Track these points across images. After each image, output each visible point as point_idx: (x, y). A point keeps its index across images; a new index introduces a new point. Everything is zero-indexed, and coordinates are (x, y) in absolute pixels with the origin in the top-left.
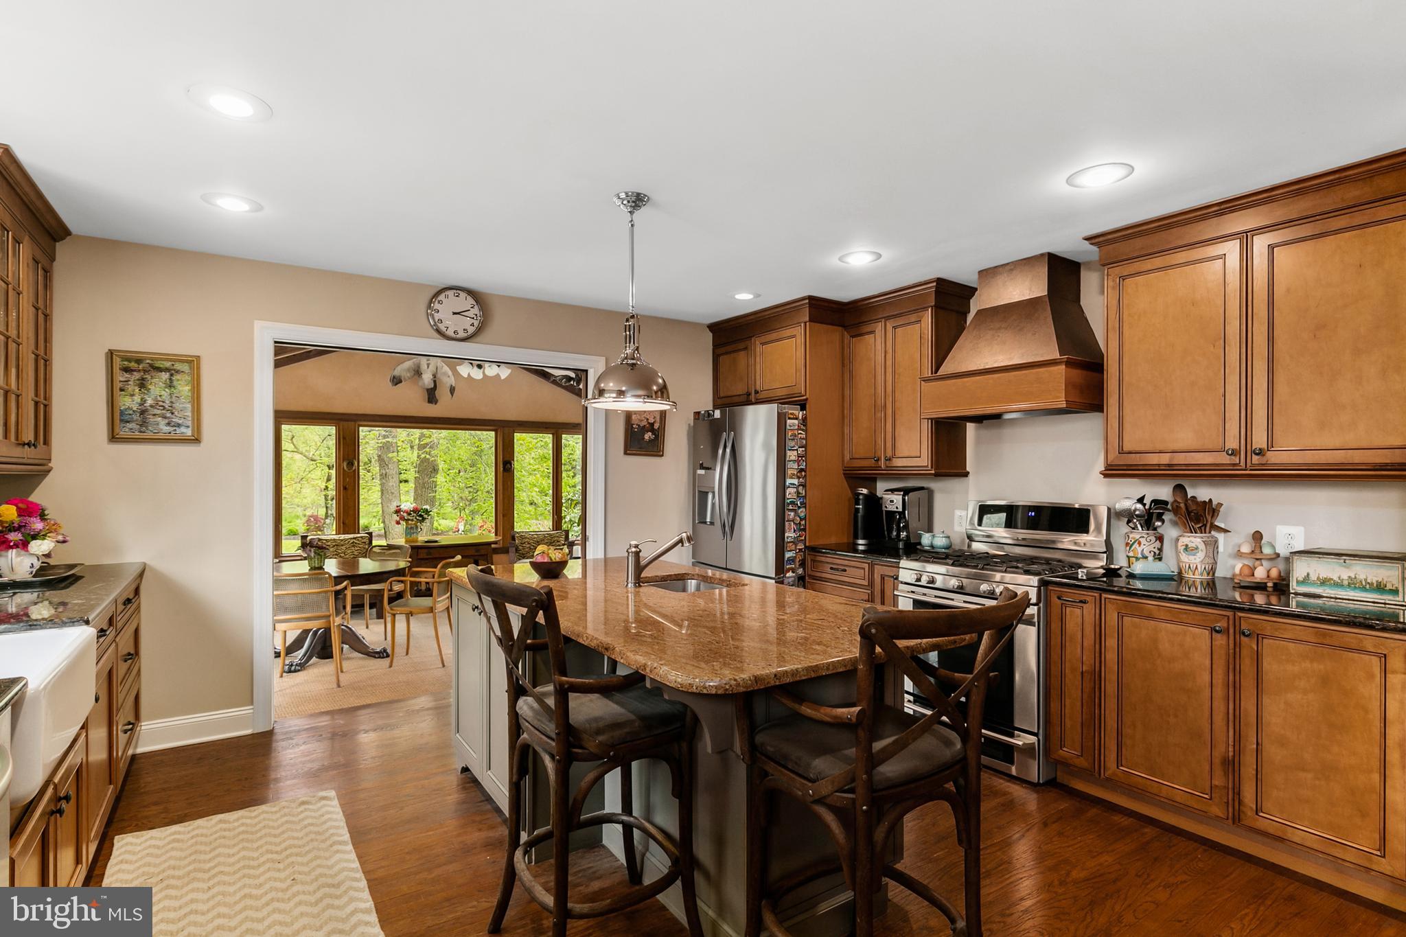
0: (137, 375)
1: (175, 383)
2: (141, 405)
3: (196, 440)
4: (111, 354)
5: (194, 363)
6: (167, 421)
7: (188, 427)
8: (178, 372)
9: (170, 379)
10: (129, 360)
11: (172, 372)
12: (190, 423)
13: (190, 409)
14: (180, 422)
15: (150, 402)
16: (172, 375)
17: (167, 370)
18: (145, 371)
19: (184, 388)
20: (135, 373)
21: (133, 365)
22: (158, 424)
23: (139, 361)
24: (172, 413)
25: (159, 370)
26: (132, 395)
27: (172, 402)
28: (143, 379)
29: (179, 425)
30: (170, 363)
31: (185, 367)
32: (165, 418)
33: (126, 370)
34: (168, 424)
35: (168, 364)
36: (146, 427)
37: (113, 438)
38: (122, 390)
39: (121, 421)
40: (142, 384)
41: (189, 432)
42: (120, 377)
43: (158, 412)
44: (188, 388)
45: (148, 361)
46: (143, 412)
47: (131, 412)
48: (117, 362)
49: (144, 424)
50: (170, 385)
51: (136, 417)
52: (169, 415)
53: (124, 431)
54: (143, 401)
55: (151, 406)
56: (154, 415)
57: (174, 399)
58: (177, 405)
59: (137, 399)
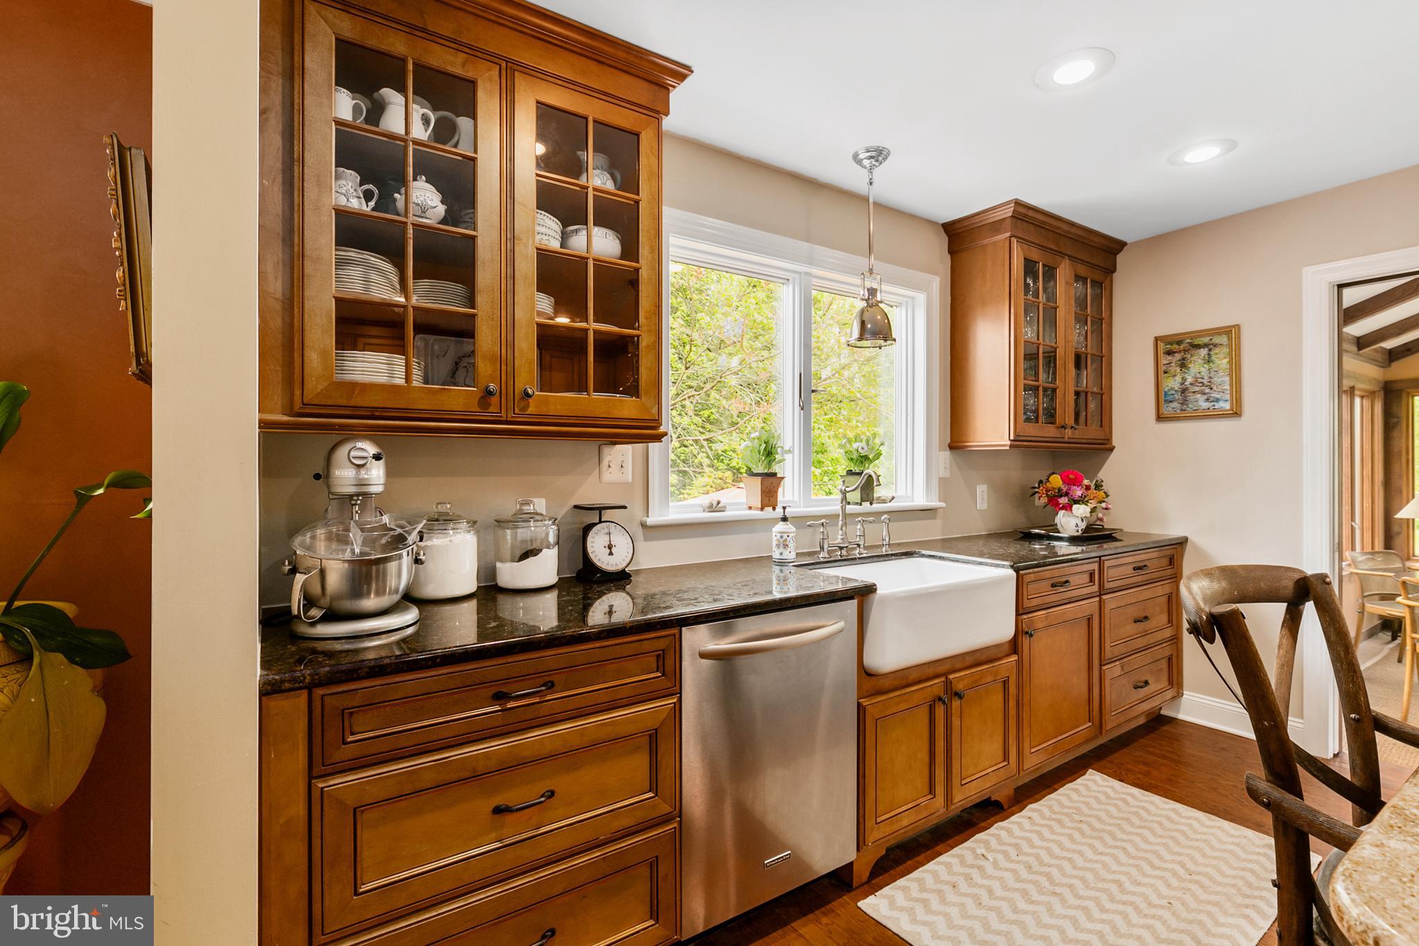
0: (1178, 356)
1: (1214, 358)
2: (1182, 384)
3: (1236, 413)
4: (1157, 339)
5: (1232, 333)
6: (1206, 397)
7: (1227, 401)
8: (1215, 345)
9: (1209, 354)
10: (1172, 344)
11: (1210, 346)
12: (1228, 397)
13: (1228, 382)
14: (1219, 396)
15: (1190, 380)
16: (1210, 350)
17: (1205, 345)
18: (1185, 351)
19: (1222, 361)
20: (1176, 355)
21: (1175, 347)
22: (1197, 401)
23: (1179, 343)
24: (1211, 389)
25: (1198, 347)
26: (1175, 376)
27: (1210, 378)
28: (1184, 359)
29: (1217, 400)
30: (1208, 338)
31: (1223, 339)
32: (1204, 394)
33: (1169, 353)
34: (1207, 400)
35: (1206, 340)
36: (1187, 405)
37: (1160, 418)
38: (1165, 372)
39: (1166, 401)
40: (1183, 365)
41: (1227, 406)
42: (1164, 360)
43: (1197, 389)
44: (1226, 361)
45: (1188, 341)
46: (1184, 391)
47: (1173, 392)
48: (1161, 345)
49: (1184, 402)
50: (1209, 360)
51: (1177, 396)
52: (1207, 390)
53: (1167, 410)
54: (1184, 380)
55: (1191, 384)
56: (1194, 392)
57: (1212, 374)
58: (1215, 380)
59: (1179, 379)
